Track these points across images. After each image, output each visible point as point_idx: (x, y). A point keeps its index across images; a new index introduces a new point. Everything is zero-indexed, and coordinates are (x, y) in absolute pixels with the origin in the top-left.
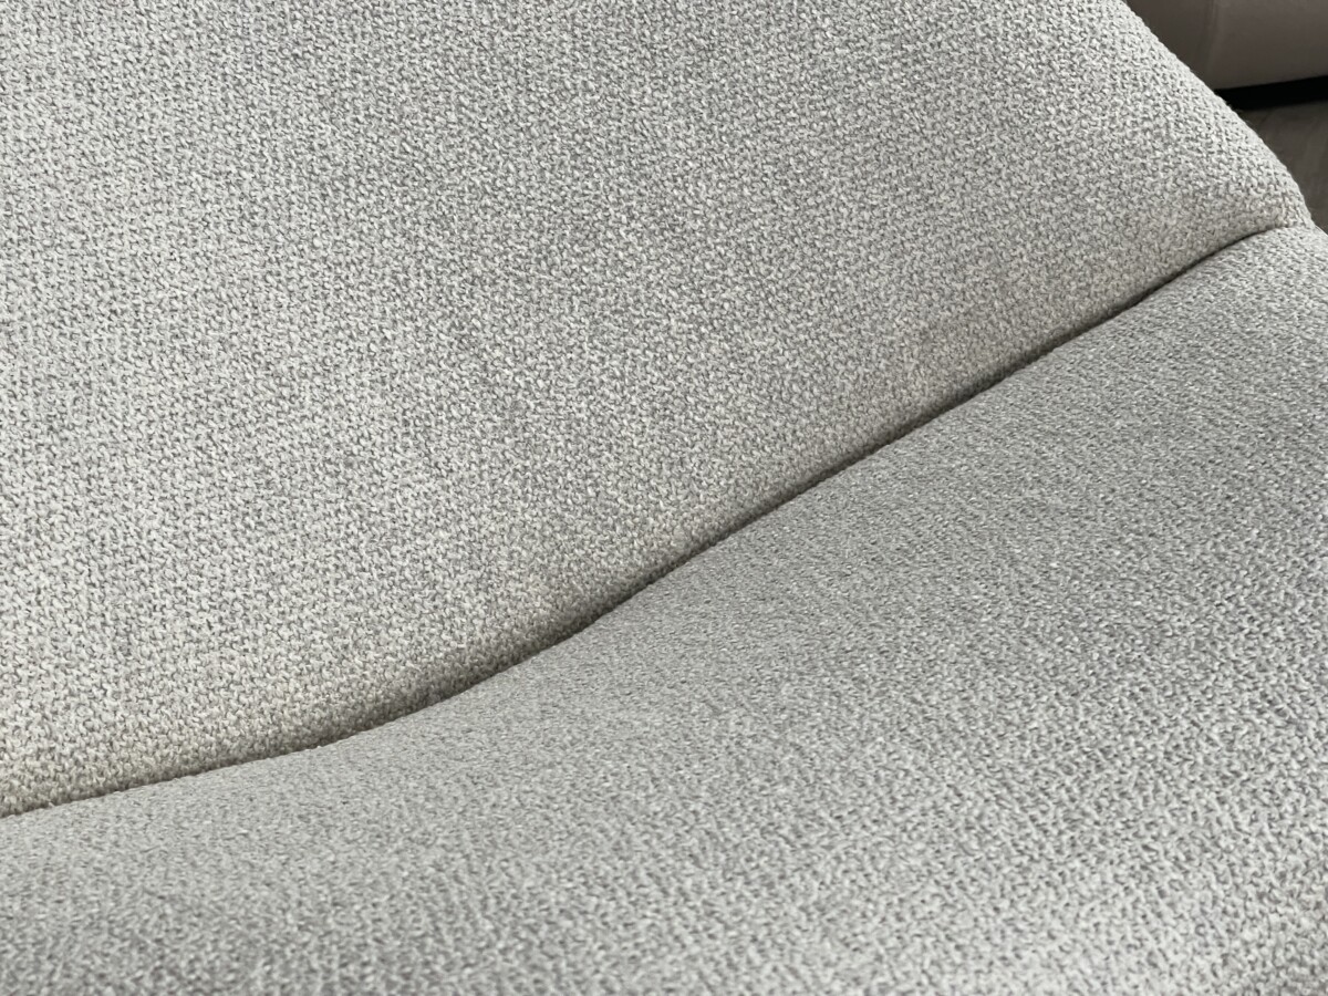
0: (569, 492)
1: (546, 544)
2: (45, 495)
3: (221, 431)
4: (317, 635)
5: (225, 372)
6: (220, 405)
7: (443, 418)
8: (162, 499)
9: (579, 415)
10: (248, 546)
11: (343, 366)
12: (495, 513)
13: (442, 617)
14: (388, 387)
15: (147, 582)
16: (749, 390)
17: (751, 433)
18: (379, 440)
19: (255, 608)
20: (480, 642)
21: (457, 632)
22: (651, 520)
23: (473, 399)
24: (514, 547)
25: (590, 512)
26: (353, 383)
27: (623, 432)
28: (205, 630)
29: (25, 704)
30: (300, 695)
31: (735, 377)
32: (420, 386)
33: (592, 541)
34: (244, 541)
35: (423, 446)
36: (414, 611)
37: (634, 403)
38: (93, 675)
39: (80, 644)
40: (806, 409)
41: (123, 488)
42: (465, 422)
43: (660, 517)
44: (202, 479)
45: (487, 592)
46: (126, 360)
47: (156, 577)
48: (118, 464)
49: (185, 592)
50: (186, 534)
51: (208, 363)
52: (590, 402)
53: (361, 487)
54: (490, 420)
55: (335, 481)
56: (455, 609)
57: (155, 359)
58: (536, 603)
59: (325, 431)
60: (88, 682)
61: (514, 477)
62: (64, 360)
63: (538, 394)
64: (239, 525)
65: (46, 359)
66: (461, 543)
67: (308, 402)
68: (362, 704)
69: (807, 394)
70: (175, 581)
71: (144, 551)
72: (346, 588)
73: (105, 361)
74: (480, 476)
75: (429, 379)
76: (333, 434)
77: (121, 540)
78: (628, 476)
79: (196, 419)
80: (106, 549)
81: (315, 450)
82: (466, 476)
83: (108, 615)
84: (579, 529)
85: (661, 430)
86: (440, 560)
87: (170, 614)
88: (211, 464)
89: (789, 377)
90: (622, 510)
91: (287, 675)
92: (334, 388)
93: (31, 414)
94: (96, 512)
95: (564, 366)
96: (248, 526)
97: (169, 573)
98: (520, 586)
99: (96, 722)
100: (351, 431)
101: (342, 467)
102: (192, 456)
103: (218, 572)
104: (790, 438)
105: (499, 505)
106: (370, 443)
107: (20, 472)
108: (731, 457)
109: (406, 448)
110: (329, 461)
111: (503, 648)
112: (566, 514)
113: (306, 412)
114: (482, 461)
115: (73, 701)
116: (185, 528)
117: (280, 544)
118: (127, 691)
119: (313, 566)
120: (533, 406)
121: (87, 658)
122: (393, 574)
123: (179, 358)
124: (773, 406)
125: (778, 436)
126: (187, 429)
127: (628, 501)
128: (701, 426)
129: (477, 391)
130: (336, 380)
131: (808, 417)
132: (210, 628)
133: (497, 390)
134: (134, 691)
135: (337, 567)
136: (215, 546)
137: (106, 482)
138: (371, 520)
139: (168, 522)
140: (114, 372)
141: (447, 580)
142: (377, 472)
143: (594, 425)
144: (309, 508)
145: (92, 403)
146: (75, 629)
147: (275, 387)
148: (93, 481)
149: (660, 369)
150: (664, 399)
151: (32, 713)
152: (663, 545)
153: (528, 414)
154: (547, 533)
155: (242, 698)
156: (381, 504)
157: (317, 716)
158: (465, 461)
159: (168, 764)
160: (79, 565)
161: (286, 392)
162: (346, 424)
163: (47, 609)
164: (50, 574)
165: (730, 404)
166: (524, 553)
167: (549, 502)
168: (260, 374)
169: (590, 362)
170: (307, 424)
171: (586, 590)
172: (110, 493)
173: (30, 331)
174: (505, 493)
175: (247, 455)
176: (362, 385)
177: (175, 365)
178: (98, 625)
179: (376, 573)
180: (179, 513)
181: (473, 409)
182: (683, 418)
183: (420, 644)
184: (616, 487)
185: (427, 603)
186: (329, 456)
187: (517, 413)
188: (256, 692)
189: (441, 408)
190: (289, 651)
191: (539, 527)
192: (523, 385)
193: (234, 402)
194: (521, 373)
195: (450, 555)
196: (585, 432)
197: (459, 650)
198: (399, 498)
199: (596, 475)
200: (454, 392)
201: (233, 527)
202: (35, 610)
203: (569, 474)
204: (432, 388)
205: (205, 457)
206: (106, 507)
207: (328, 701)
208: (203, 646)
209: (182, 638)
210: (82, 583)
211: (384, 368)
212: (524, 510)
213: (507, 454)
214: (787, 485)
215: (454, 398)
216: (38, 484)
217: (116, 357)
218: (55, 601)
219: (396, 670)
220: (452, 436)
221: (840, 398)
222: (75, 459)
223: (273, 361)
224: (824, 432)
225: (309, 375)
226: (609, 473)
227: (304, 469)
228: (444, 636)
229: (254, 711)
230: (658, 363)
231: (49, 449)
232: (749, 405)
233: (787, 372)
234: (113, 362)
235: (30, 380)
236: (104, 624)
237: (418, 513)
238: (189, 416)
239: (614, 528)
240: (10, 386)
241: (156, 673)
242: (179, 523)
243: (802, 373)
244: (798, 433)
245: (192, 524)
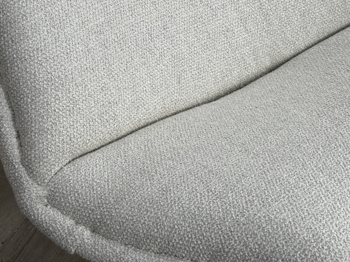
0: (278, 36)
1: (271, 49)
2: (163, 46)
3: (200, 25)
4: (218, 74)
5: (201, 9)
6: (200, 18)
7: (250, 18)
8: (187, 44)
9: (282, 16)
10: (205, 54)
11: (227, 6)
12: (260, 41)
13: (246, 68)
14: (238, 10)
15: (183, 65)
16: (325, 9)
17: (324, 20)
18: (235, 24)
19: (206, 69)
20: (253, 73)
21: (249, 71)
22: (297, 42)
23: (257, 13)
24: (263, 50)
25: (282, 41)
26: (230, 10)
27: (293, 20)
28: (195, 75)
29: (159, 97)
30: (214, 88)
31: (322, 6)
32: (245, 10)
33: (282, 48)
34: (204, 53)
35: (245, 25)
36: (240, 67)
37: (296, 13)
38: (173, 89)
39: (170, 82)
40: (339, 13)
41: (179, 42)
42: (255, 19)
43: (299, 41)
44: (195, 38)
45: (256, 61)
46: (180, 8)
47: (185, 63)
48: (178, 36)
49: (191, 66)
50: (192, 52)
51: (197, 7)
52: (286, 13)
53: (230, 37)
54: (261, 18)
55: (224, 36)
56: (249, 66)
57: (186, 7)
58: (267, 63)
59: (223, 23)
60: (171, 90)
61: (265, 32)
62: (167, 10)
63: (273, 11)
64: (203, 49)
65: (163, 10)
66: (252, 50)
67: (219, 16)
68: (226, 89)
69: (340, 10)
70: (189, 64)
71: (183, 58)
72: (225, 62)
73: (175, 9)
74: (257, 32)
75: (247, 8)
76: (224, 24)
77: (178, 55)
78: (292, 31)
79: (194, 22)
80: (175, 58)
81: (220, 28)
82: (254, 33)
83: (175, 74)
84: (279, 45)
85: (302, 20)
86: (246, 54)
87: (188, 72)
88: (197, 34)
89: (336, 5)
90: (290, 40)
91: (211, 84)
92: (225, 12)
93: (160, 25)
94: (173, 49)
95: (280, 3)
96: (205, 49)
97: (188, 62)
98: (264, 59)
99: (173, 100)
100: (229, 23)
101: (226, 32)
102: (193, 32)
103: (198, 60)
104: (334, 20)
105: (261, 39)
106: (233, 26)
107: (158, 41)
108: (318, 26)
109: (241, 26)
110: (223, 31)
111: (259, 73)
112: (277, 41)
113: (219, 18)
114: (258, 29)
115: (169, 95)
116: (191, 51)
117: (211, 53)
118: (179, 91)
119: (218, 57)
120: (271, 14)
121: (171, 85)
122: (235, 58)
123: (191, 7)
124: (331, 13)
125: (331, 21)
126: (192, 25)
127: (292, 38)
128: (312, 18)
129: (258, 11)
130: (226, 9)
131: (339, 15)
132: (196, 74)
133: (263, 10)
134: (181, 91)
135: (223, 57)
136: (198, 54)
137: (175, 41)
138: (232, 45)
139: (188, 49)
140: (177, 12)
141: (248, 59)
142: (234, 33)
143: (286, 18)
144: (218, 43)
145: (173, 21)
146: (169, 78)
147: (212, 12)
148: (173, 41)
149: (304, 4)
150: (304, 12)
151: (161, 99)
152: (299, 48)
153: (270, 16)
154: (272, 46)
155: (202, 90)
156: (234, 41)
157: (217, 92)
158: (254, 29)
159: (186, 106)
160: (170, 63)
161: (214, 13)
162: (227, 21)
163: (164, 74)
164: (164, 65)
165: (320, 13)
166: (266, 51)
167: (273, 38)
168: (209, 9)
169: (287, 2)
170: (219, 21)
171: (279, 60)
172: (176, 44)
173: (160, 4)
174: (263, 36)
175: (205, 31)
176: (232, 10)
177: (190, 9)
178: (174, 77)
179: (232, 58)
180: (190, 47)
181: (257, 15)
182: (308, 16)
183: (240, 74)
184: (289, 34)
185: (243, 65)
186: (223, 29)
187: (268, 16)
188: (205, 88)
189: (249, 15)
190: (212, 78)
191: (270, 44)
192: (270, 9)
193: (203, 17)
194: (269, 5)
195: (249, 53)
196: (283, 20)
197: (248, 75)
198: (238, 39)
199: (285, 31)
200: (253, 11)
201: (201, 49)
202: (161, 75)
203: (278, 31)
204: (248, 10)
205: (196, 32)
206: (175, 47)
207: (219, 89)
208: (194, 79)
209: (190, 78)
210: (170, 67)
211: (237, 5)
212: (267, 41)
213: (264, 27)
214: (331, 32)
215: (253, 13)
216: (162, 43)
217: (178, 8)
218: (165, 72)
219: (234, 80)
220: (252, 23)
221: (348, 11)
222: (169, 36)
223: (212, 5)
224: (342, 19)
225: (220, 8)
226: (288, 31)
227: (218, 33)
228: (246, 72)
229: (204, 93)
230: (303, 2)
231: (164, 34)
232: (325, 13)
233: (335, 4)
234: (177, 9)
235: (160, 16)
236: (175, 76)
237: (242, 43)
238: (193, 22)
239: (288, 44)
240: (156, 19)
241: (185, 87)
242: (190, 50)
243: (339, 4)
244: (336, 20)
245: (193, 49)
